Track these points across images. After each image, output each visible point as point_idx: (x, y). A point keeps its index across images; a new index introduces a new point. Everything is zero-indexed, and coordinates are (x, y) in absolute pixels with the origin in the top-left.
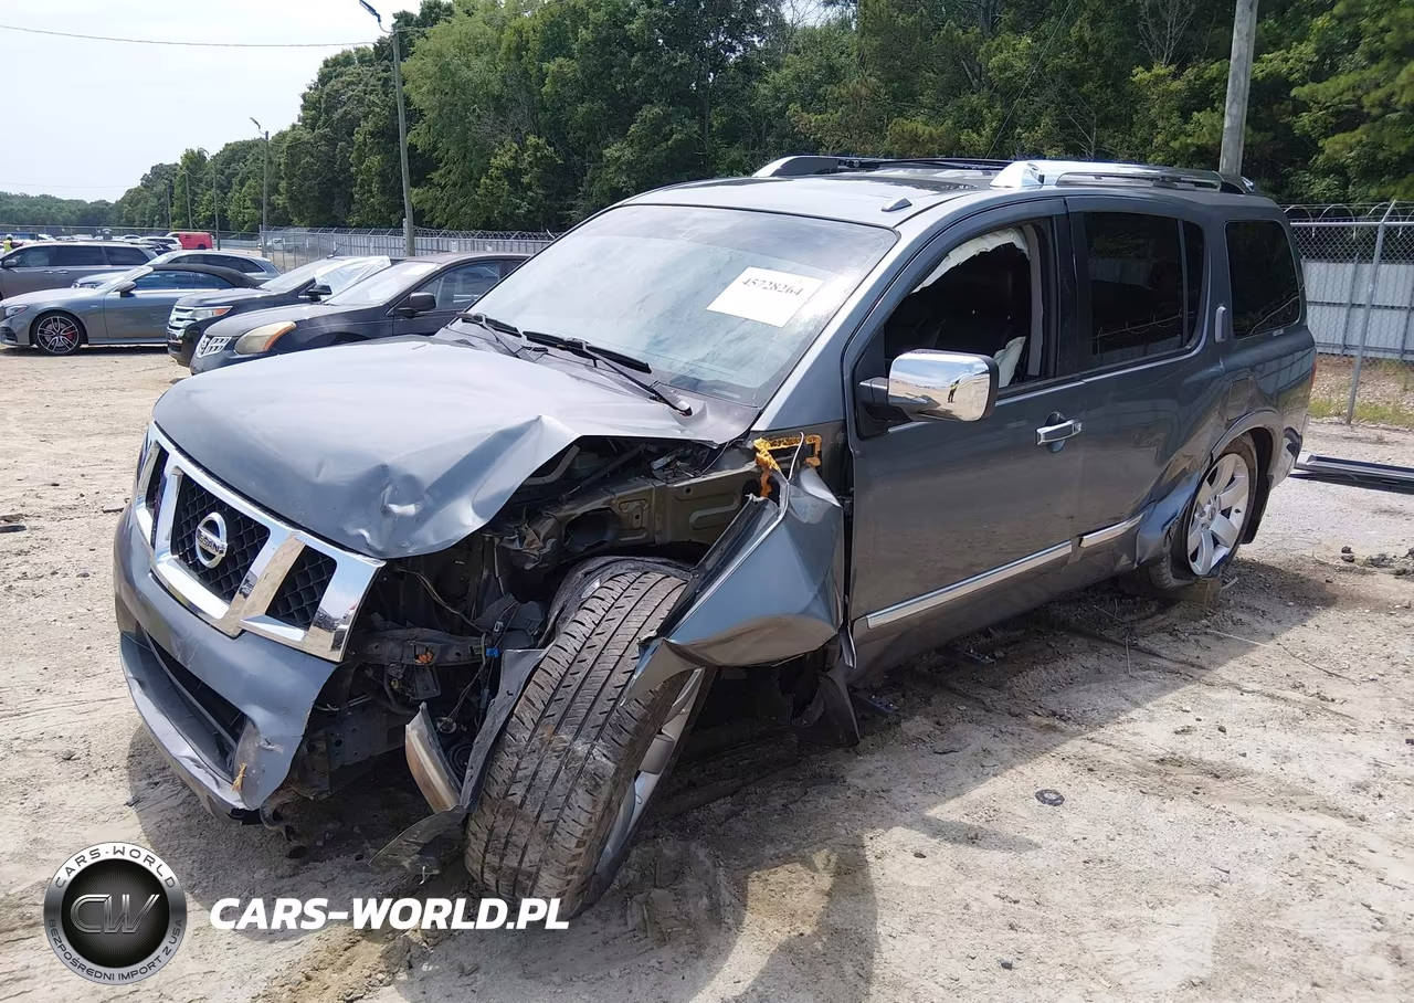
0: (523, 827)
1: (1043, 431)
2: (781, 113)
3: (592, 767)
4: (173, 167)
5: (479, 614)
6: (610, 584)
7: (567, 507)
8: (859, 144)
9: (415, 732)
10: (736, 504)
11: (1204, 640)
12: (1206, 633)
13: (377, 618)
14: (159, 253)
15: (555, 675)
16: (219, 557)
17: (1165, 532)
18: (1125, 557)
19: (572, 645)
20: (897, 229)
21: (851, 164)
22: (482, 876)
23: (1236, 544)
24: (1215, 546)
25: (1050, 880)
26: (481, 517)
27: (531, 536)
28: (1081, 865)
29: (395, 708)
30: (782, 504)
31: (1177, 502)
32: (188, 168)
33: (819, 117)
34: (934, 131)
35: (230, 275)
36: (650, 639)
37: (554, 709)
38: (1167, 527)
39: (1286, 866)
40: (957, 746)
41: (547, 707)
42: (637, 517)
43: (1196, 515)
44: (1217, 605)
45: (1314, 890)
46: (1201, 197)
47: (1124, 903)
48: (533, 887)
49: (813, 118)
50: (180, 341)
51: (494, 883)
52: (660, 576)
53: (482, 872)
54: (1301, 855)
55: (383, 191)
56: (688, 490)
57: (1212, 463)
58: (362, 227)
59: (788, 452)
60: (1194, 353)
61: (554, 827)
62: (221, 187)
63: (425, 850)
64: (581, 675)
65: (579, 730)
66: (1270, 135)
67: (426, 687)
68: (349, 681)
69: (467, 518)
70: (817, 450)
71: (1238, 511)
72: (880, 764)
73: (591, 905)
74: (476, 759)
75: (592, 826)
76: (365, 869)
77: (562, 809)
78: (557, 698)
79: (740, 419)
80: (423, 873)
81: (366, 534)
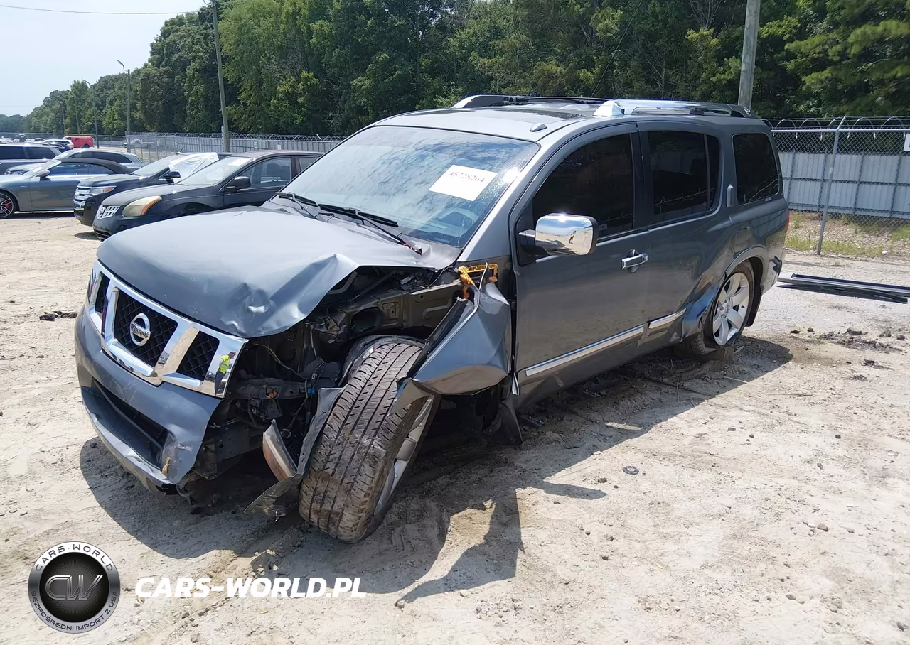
0: (333, 487)
1: (625, 260)
2: (465, 58)
3: (372, 451)
4: (66, 93)
5: (302, 370)
6: (379, 350)
7: (352, 307)
8: (516, 78)
9: (269, 437)
10: (449, 304)
11: (722, 382)
12: (724, 379)
13: (243, 372)
14: (62, 151)
15: (350, 401)
16: (145, 340)
17: (699, 319)
18: (675, 334)
19: (359, 384)
20: (539, 142)
21: (511, 100)
22: (310, 517)
23: (742, 327)
24: (730, 328)
25: (630, 514)
26: (303, 313)
27: (332, 323)
28: (648, 506)
29: (254, 425)
30: (475, 302)
31: (707, 301)
32: (75, 93)
33: (490, 61)
34: (563, 70)
35: (111, 165)
36: (403, 379)
37: (351, 420)
38: (700, 317)
39: (763, 504)
40: (579, 444)
41: (346, 419)
42: (393, 312)
43: (718, 309)
44: (730, 361)
45: (778, 516)
46: (718, 119)
47: (671, 525)
48: (339, 520)
49: (486, 61)
50: (83, 209)
51: (316, 520)
52: (407, 346)
53: (310, 514)
54: (772, 498)
55: (206, 108)
56: (422, 297)
57: (726, 279)
58: (193, 132)
59: (479, 274)
60: (715, 213)
61: (352, 486)
62: (97, 105)
63: (278, 501)
64: (365, 401)
65: (364, 432)
66: (772, 73)
67: (274, 410)
68: (227, 409)
69: (294, 314)
70: (495, 272)
71: (743, 307)
72: (534, 455)
73: (371, 533)
74: (306, 449)
75: (373, 485)
76: (238, 518)
77: (356, 476)
78: (351, 413)
79: (451, 255)
80: (276, 516)
81: (236, 324)
